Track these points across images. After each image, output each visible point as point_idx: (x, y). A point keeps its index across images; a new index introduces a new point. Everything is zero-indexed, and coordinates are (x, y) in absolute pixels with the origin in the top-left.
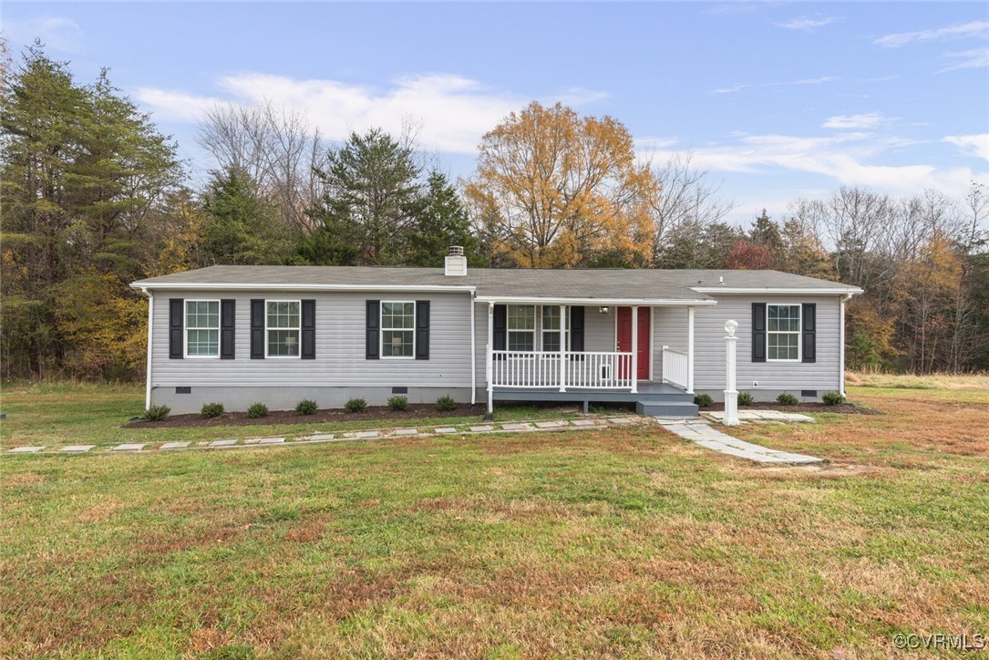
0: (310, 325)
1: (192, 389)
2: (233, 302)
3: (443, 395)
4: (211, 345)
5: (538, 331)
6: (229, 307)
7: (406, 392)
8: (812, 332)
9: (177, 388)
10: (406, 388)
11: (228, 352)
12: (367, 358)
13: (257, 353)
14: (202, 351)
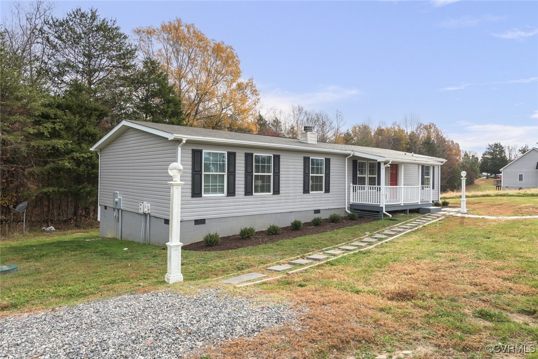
0: (278, 172)
1: (206, 221)
2: (234, 154)
3: (333, 213)
4: (219, 186)
5: (368, 176)
6: (232, 156)
7: (320, 213)
8: (434, 177)
9: (195, 221)
10: (320, 210)
11: (231, 192)
12: (304, 193)
13: (248, 192)
14: (214, 191)
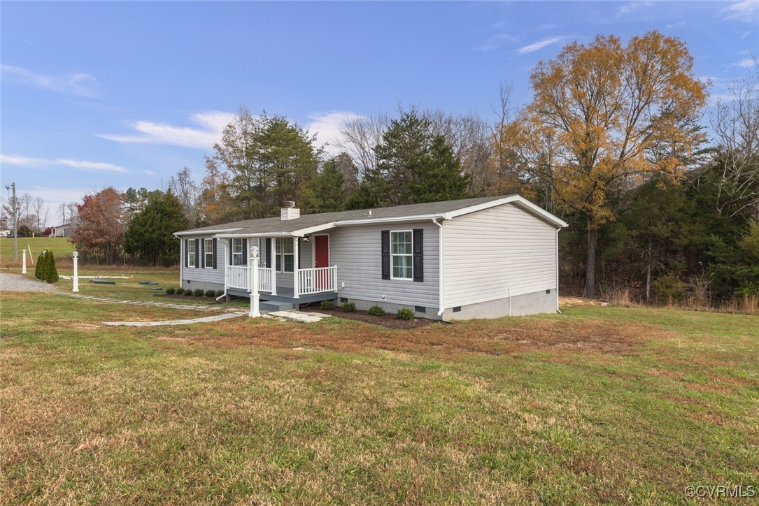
0: (215, 251)
1: (190, 282)
8: (420, 255)
11: (197, 265)
13: (203, 265)
